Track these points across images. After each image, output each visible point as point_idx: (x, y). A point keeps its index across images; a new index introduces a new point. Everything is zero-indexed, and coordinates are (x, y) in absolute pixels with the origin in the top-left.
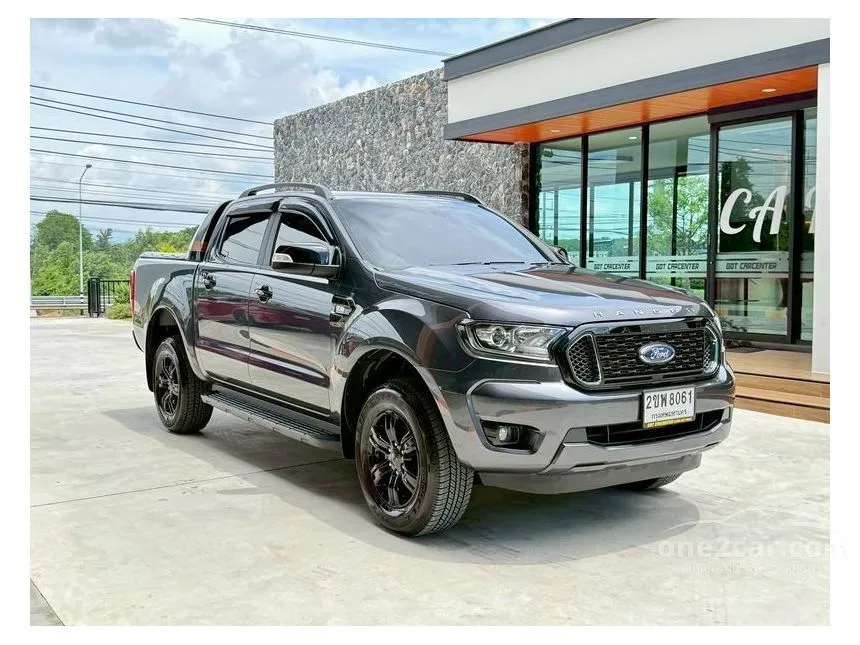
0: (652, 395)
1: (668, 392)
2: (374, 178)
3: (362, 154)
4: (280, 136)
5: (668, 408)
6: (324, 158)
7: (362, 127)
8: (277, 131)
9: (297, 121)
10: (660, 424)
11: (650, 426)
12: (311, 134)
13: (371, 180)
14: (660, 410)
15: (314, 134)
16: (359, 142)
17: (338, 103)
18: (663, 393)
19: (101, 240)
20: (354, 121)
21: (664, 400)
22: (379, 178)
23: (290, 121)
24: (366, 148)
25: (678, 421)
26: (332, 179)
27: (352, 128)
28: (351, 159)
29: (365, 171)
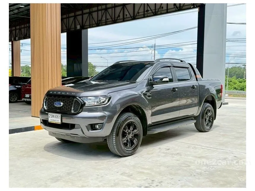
0: (50, 114)
1: (54, 114)
5: (54, 119)
10: (52, 122)
11: (50, 122)
14: (52, 119)
18: (53, 114)
21: (53, 116)
25: (57, 123)
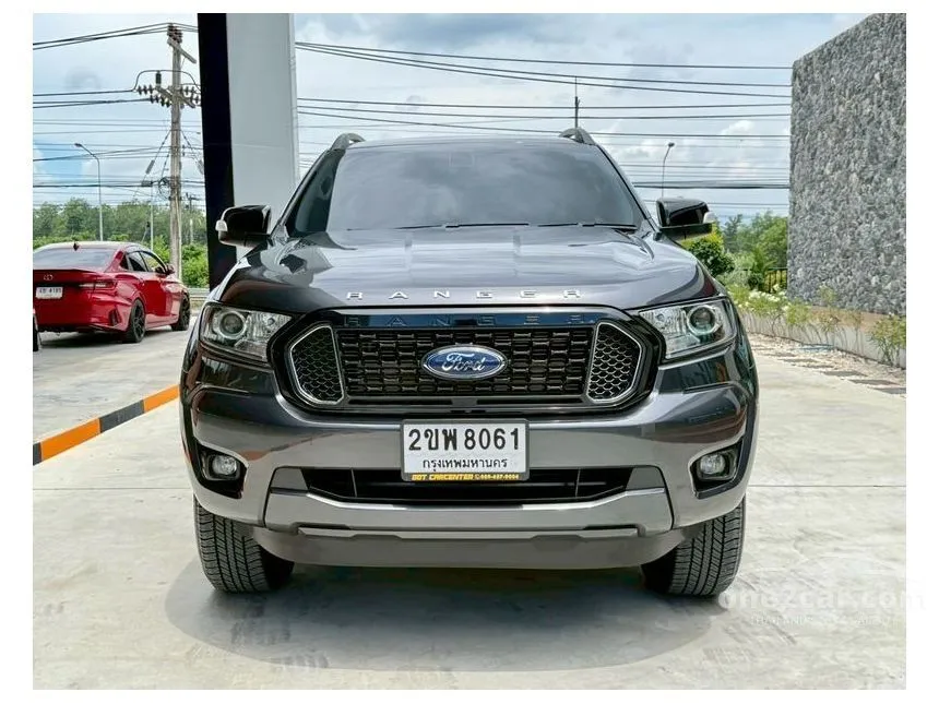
2: (893, 122)
3: (880, 91)
4: (797, 82)
6: (840, 103)
7: (881, 56)
8: (795, 75)
9: (815, 60)
12: (828, 73)
13: (888, 127)
14: (443, 454)
15: (831, 73)
16: (877, 76)
17: (857, 28)
18: (449, 427)
19: (729, 229)
20: (872, 50)
22: (898, 123)
23: (808, 61)
24: (885, 82)
26: (848, 130)
27: (871, 58)
28: (868, 101)
29: (882, 116)
